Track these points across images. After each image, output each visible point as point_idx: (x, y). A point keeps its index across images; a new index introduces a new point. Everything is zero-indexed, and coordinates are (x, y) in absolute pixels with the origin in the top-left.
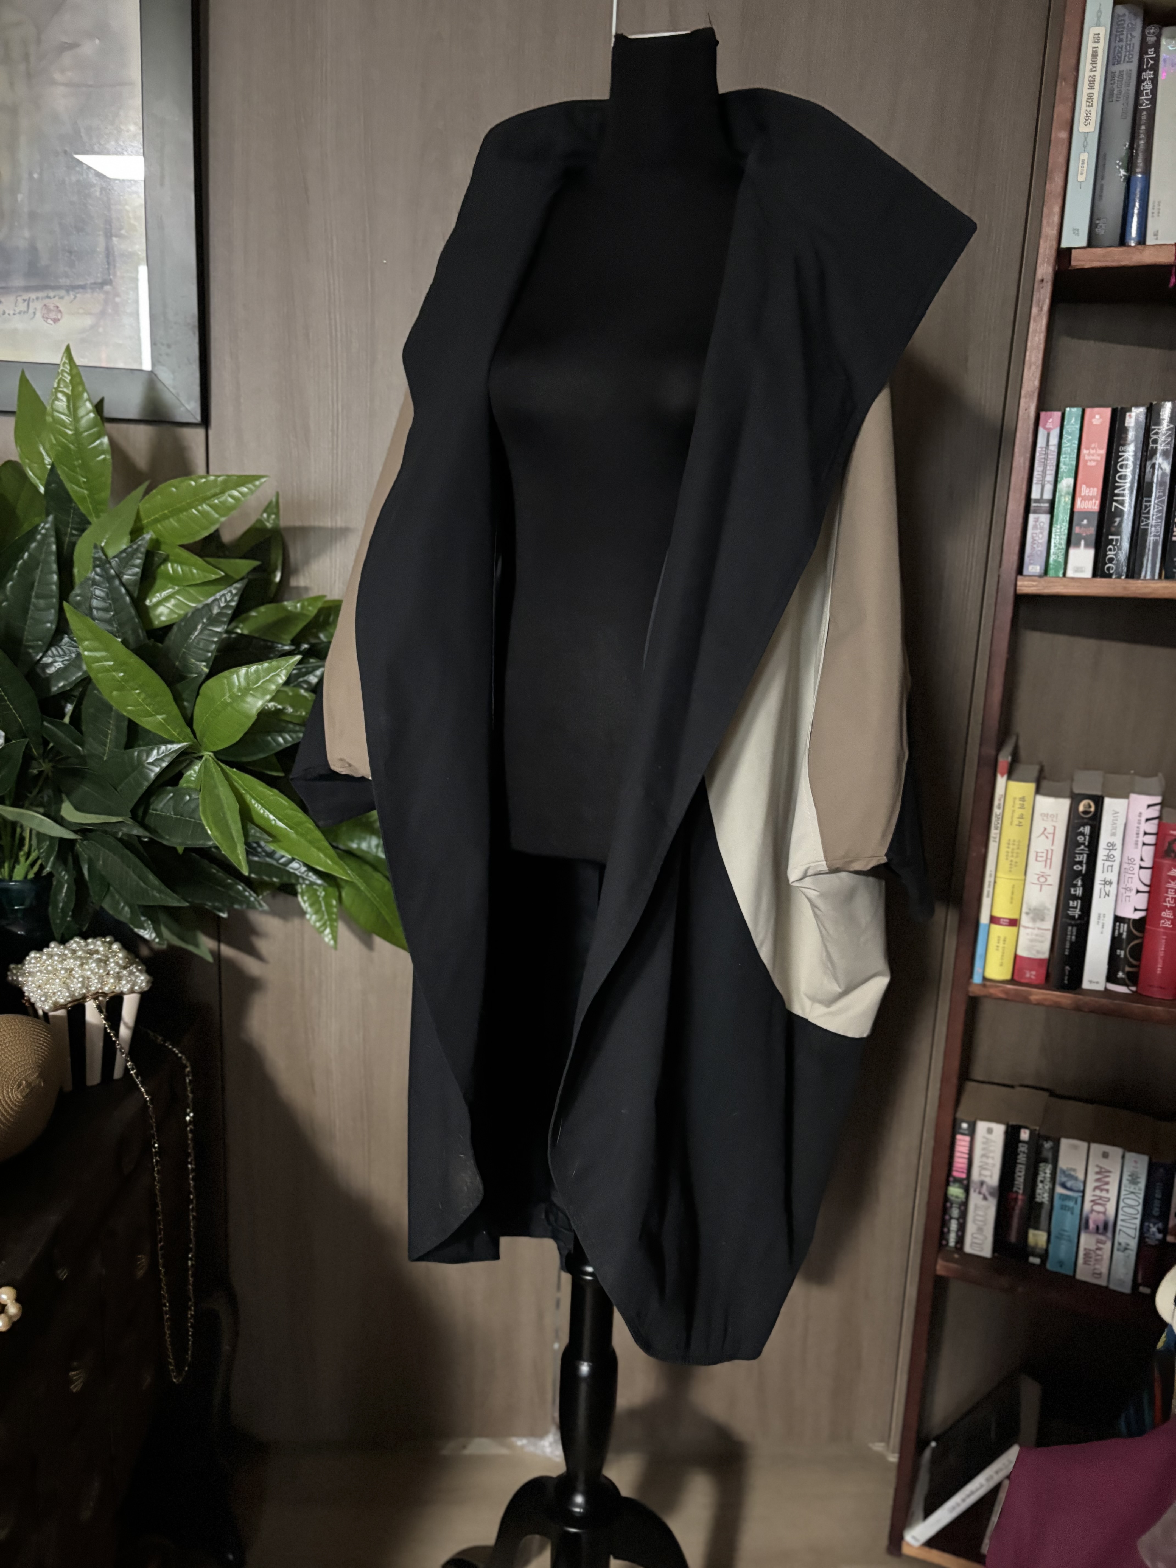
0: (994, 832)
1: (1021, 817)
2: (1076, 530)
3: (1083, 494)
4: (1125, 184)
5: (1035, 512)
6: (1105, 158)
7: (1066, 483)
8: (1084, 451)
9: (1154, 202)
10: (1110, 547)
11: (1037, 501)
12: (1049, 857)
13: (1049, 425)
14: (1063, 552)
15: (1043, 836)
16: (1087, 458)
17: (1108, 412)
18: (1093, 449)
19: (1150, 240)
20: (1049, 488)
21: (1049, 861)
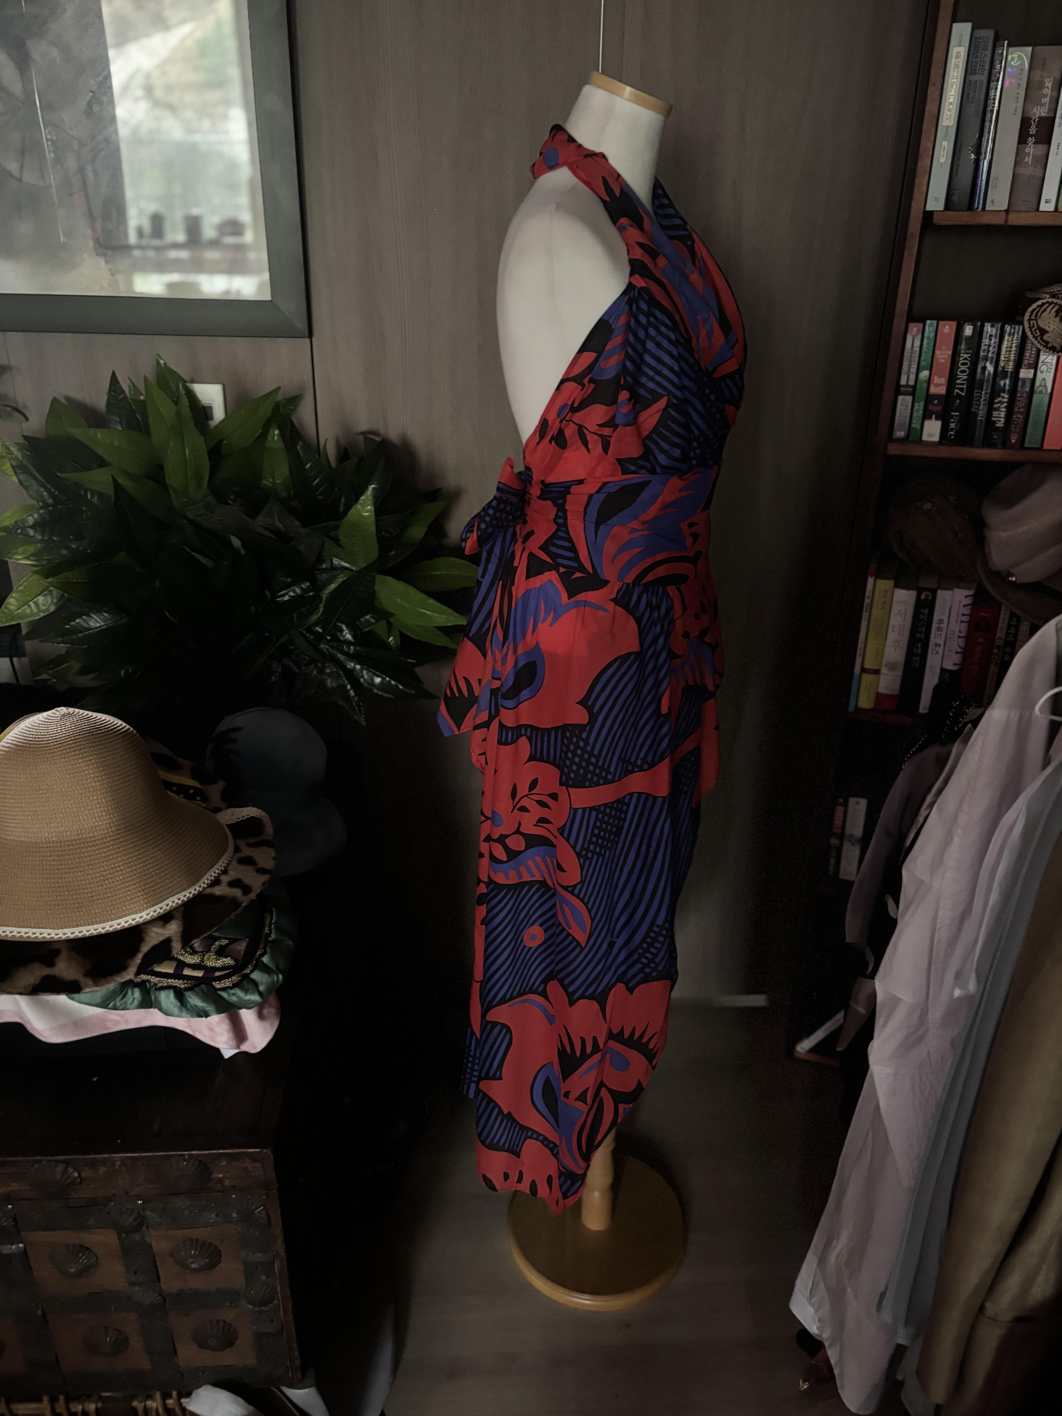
0: (865, 615)
1: (884, 603)
2: (930, 407)
3: (935, 382)
4: (974, 165)
5: (903, 394)
6: (961, 145)
7: (925, 374)
8: (937, 352)
9: (994, 178)
10: (952, 420)
11: (904, 386)
12: (902, 629)
13: (914, 333)
14: (920, 422)
15: (898, 616)
16: (939, 356)
17: (954, 324)
18: (944, 350)
19: (988, 207)
20: (913, 377)
21: (901, 632)
